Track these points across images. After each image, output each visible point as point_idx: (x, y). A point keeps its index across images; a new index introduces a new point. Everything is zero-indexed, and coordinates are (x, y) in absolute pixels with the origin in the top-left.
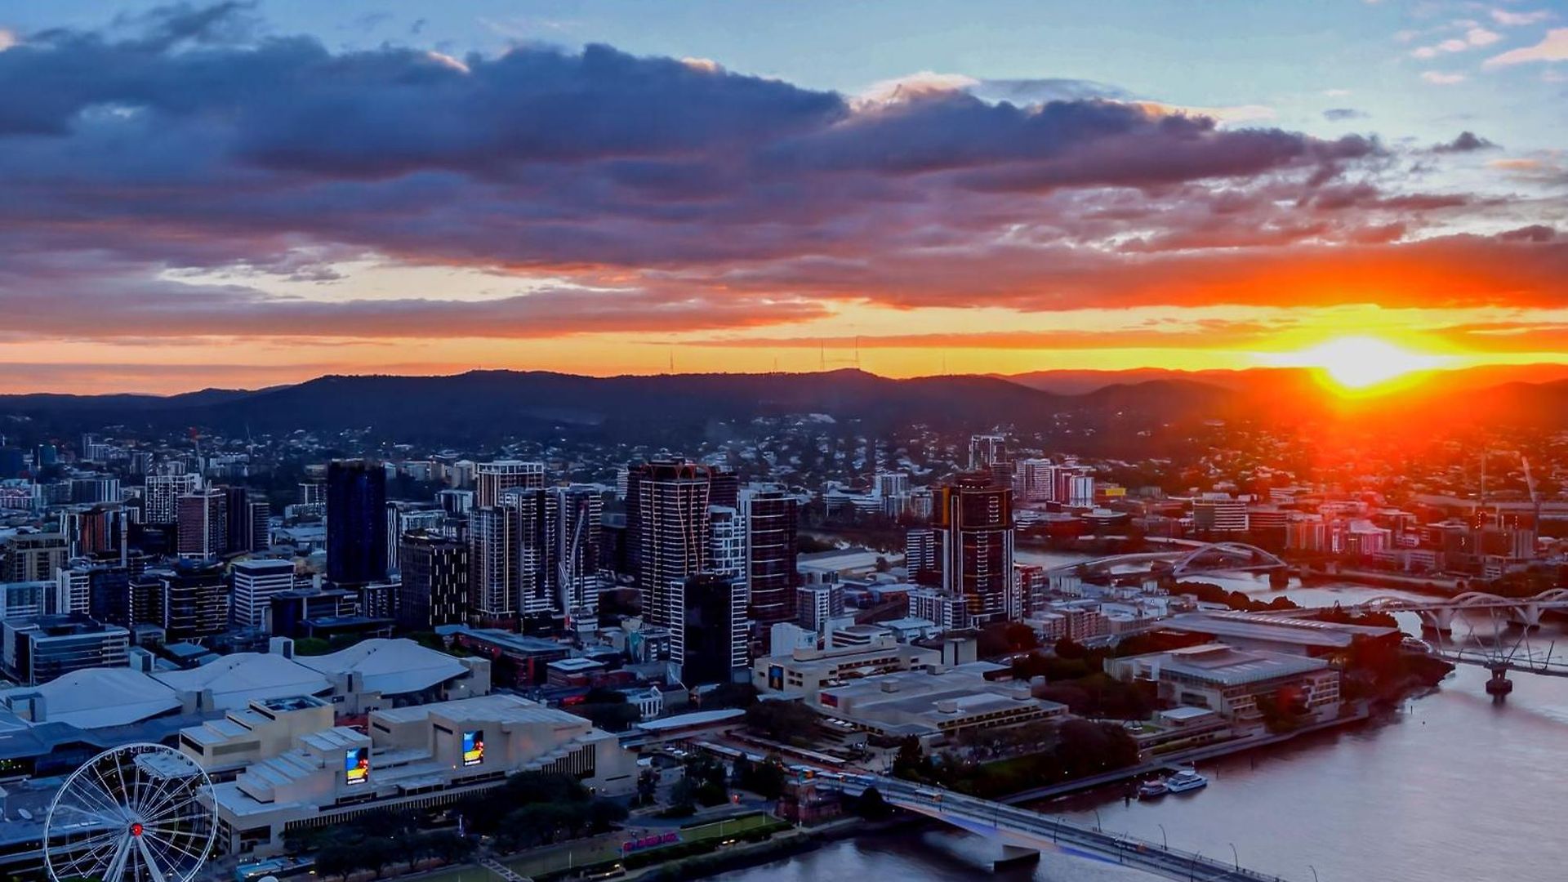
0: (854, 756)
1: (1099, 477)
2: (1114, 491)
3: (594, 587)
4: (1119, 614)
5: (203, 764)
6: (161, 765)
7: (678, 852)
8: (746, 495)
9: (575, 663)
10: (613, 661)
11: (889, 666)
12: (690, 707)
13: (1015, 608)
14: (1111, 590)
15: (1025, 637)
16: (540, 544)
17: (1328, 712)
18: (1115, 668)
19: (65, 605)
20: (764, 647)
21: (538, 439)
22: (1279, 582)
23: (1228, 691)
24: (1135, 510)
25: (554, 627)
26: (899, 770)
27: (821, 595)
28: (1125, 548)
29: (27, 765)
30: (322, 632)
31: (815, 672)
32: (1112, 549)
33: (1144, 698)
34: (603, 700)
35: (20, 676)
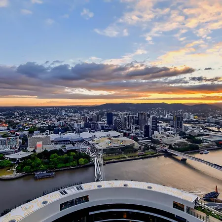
0: (164, 146)
1: (194, 115)
2: (196, 117)
3: (134, 126)
4: (197, 132)
5: (95, 142)
7: (143, 155)
8: (151, 116)
9: (132, 134)
10: (136, 134)
11: (168, 136)
12: (145, 140)
13: (184, 130)
14: (196, 129)
15: (185, 134)
16: (128, 121)
18: (196, 138)
19: (82, 126)
20: (153, 134)
21: (128, 110)
22: (219, 128)
23: (212, 142)
24: (199, 119)
25: (130, 131)
26: (169, 148)
27: (160, 129)
28: (198, 124)
29: (79, 141)
30: (106, 130)
31: (159, 136)
32: (196, 124)
33: (200, 142)
34: (135, 138)
35: (78, 133)
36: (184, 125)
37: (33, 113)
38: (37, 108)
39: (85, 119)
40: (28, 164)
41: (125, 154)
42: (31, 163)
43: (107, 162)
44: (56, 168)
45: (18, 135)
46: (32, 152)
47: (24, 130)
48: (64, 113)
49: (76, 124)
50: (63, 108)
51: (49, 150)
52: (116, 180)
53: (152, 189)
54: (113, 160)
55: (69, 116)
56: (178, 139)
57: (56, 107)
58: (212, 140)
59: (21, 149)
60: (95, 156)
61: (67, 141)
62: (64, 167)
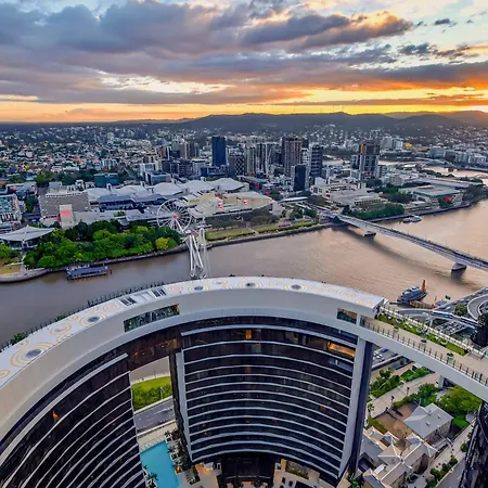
0: (333, 209)
1: (405, 141)
2: (408, 145)
3: (273, 167)
4: (405, 178)
5: (188, 204)
6: (179, 204)
7: (290, 228)
8: (311, 145)
9: (268, 185)
10: (278, 185)
11: (345, 188)
12: (295, 196)
15: (379, 182)
16: (261, 157)
17: (458, 204)
18: (401, 190)
19: (157, 169)
20: (314, 183)
21: (261, 131)
22: (451, 169)
23: (431, 198)
24: (413, 151)
25: (265, 177)
26: (343, 213)
27: (328, 170)
28: (410, 160)
29: (152, 203)
31: (324, 189)
32: (406, 160)
33: (408, 198)
34: (274, 194)
35: (150, 183)
36: (380, 163)
37: (38, 140)
38: (46, 126)
39: (163, 154)
40: (49, 252)
41: (252, 226)
42: (55, 249)
43: (214, 244)
44: (110, 258)
45: (14, 192)
46: (51, 226)
47: (25, 181)
48: (111, 138)
49: (142, 165)
50: (108, 127)
51: (89, 222)
52: (231, 276)
54: (226, 240)
55: (125, 147)
56: (363, 194)
57: (91, 124)
58: (432, 193)
59: (26, 220)
60: (189, 231)
61: (126, 202)
62: (127, 256)
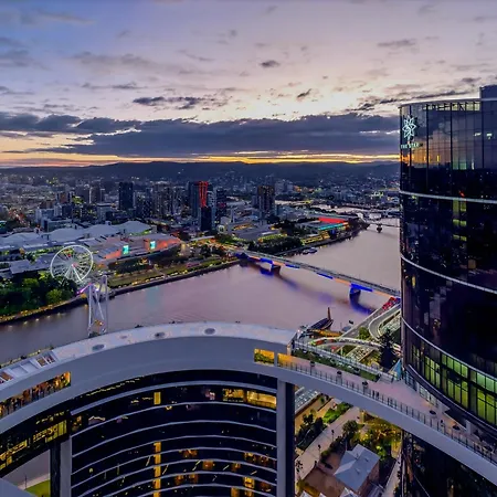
1: (293, 184)
2: (296, 187)
3: (181, 209)
4: (298, 215)
8: (215, 189)
9: (176, 226)
10: (184, 225)
12: (203, 235)
13: (275, 213)
14: (296, 209)
15: (278, 219)
18: (297, 226)
19: (56, 214)
22: (332, 207)
26: (249, 249)
27: (232, 210)
30: (118, 220)
31: (231, 228)
36: (276, 202)
43: (117, 292)
49: (39, 211)
52: (138, 326)
53: (216, 334)
54: (132, 286)
55: (20, 193)
